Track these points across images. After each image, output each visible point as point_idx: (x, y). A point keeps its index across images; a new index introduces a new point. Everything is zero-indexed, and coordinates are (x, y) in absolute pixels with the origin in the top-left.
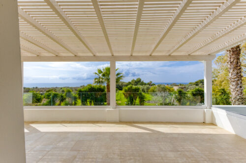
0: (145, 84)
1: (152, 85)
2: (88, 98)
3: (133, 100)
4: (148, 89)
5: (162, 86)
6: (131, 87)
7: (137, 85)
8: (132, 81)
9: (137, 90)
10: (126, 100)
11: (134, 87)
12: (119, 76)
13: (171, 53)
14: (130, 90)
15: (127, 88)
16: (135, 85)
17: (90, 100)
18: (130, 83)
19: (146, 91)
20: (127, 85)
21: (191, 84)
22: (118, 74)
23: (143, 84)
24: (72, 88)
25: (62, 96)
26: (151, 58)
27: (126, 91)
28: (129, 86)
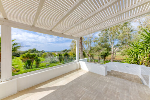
0: (39, 52)
1: (43, 52)
3: (30, 63)
4: (41, 55)
5: (50, 53)
6: (29, 54)
7: (33, 53)
8: (29, 50)
9: (34, 56)
10: (24, 64)
11: (31, 54)
12: (15, 46)
13: (64, 33)
14: (28, 56)
15: (24, 55)
16: (32, 53)
18: (27, 52)
19: (40, 56)
20: (24, 53)
21: (62, 51)
22: (14, 44)
23: (37, 52)
26: (51, 32)
27: (24, 57)
28: (27, 54)
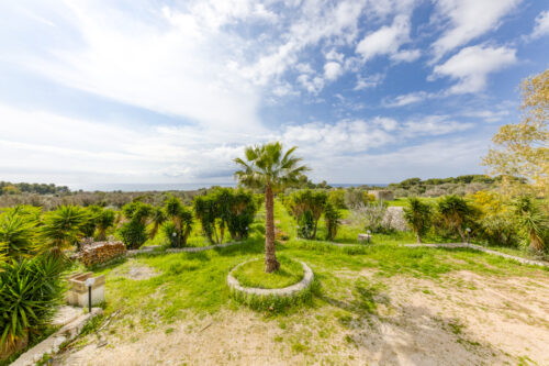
0: (314, 187)
2: (218, 216)
3: (312, 220)
14: (306, 198)
17: (220, 220)
21: (393, 186)
23: (310, 186)
24: (182, 194)
25: (159, 213)
